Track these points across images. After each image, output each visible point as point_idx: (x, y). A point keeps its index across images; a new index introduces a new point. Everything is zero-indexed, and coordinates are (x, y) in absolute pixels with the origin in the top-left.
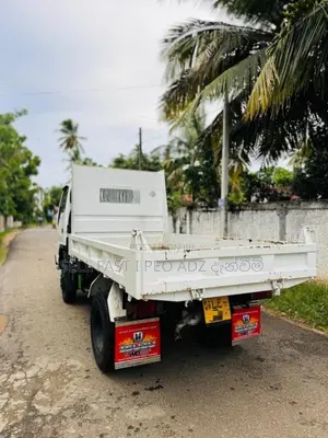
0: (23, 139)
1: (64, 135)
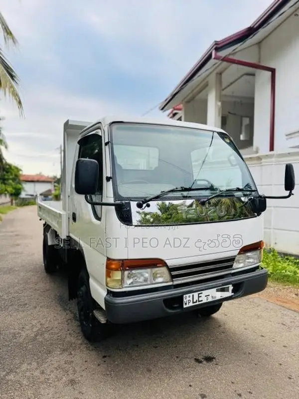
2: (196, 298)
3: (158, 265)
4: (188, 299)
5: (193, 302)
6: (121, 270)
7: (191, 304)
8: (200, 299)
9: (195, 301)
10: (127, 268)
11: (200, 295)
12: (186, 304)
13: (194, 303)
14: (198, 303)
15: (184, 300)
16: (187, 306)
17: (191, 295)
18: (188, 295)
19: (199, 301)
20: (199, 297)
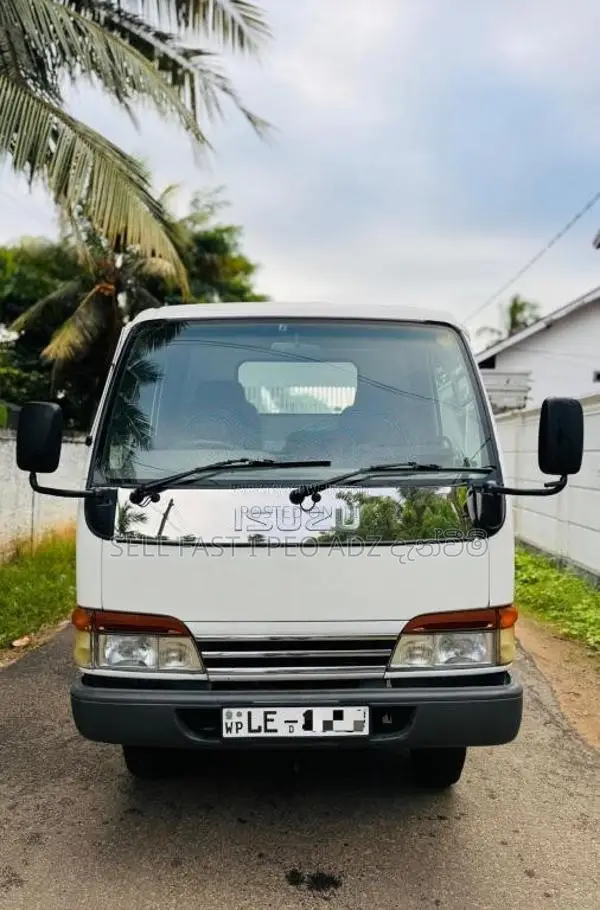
2: (257, 721)
3: (171, 631)
4: (235, 719)
5: (250, 730)
6: (88, 630)
7: (244, 733)
8: (270, 726)
9: (254, 727)
10: (102, 628)
11: (269, 717)
12: (229, 730)
13: (255, 731)
14: (262, 734)
15: (225, 720)
16: (233, 734)
17: (245, 711)
18: (234, 711)
19: (266, 730)
20: (266, 720)
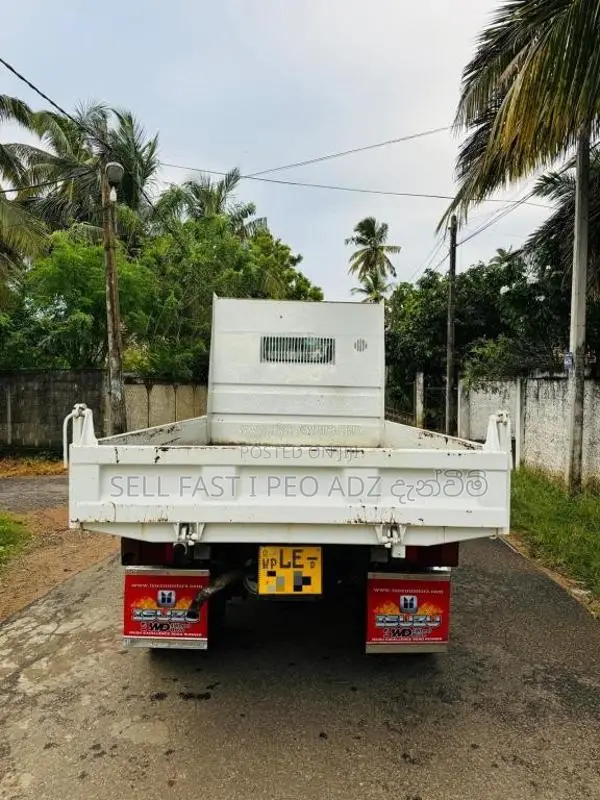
0: (295, 261)
1: (361, 247)
